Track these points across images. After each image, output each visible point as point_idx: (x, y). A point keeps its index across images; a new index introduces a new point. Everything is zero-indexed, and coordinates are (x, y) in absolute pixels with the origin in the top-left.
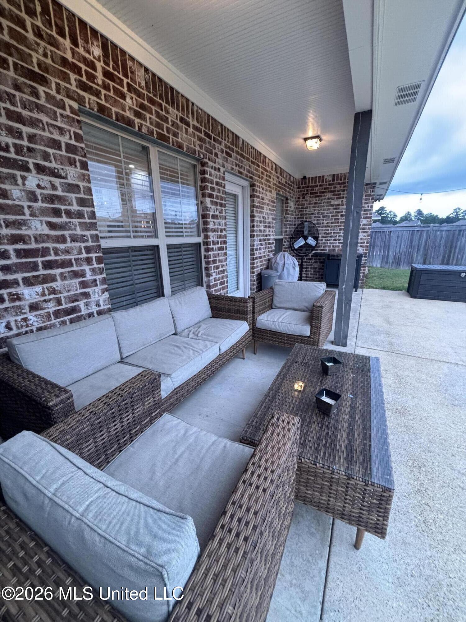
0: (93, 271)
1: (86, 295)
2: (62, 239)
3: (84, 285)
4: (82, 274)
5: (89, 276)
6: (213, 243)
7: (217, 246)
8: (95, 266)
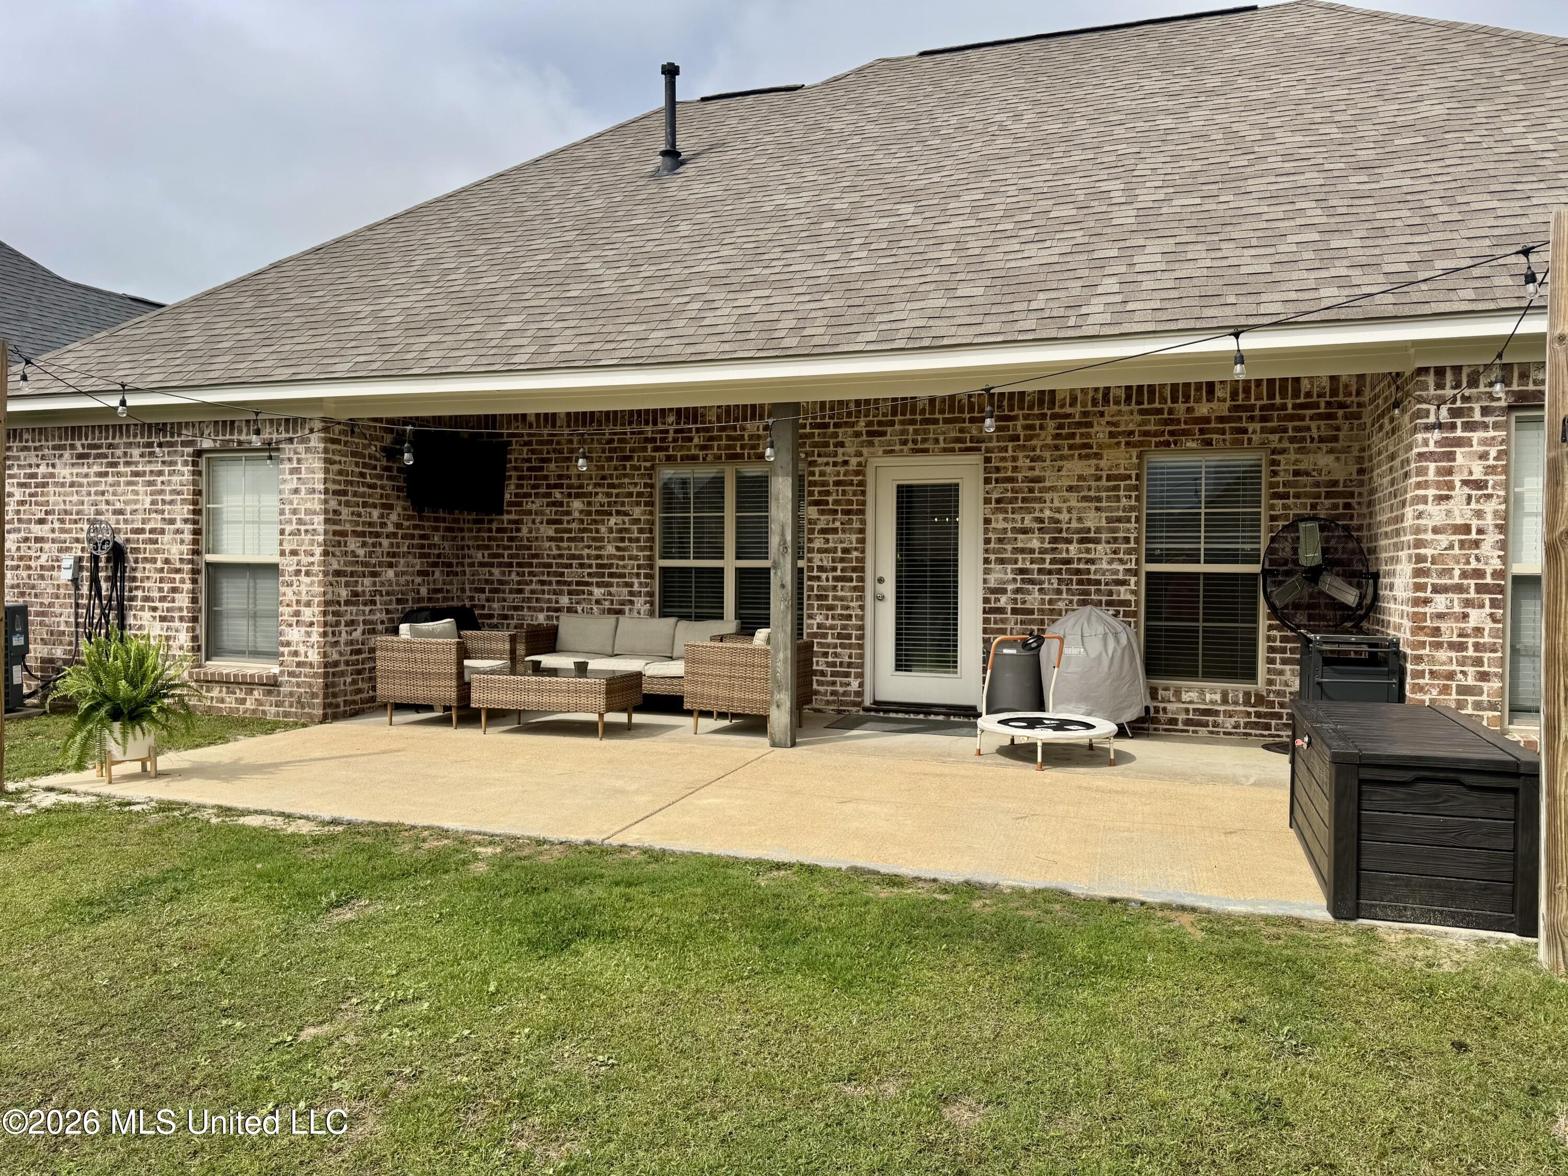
0: (640, 584)
1: (632, 602)
2: (622, 558)
3: (631, 594)
4: (630, 585)
5: (636, 588)
8: (642, 580)
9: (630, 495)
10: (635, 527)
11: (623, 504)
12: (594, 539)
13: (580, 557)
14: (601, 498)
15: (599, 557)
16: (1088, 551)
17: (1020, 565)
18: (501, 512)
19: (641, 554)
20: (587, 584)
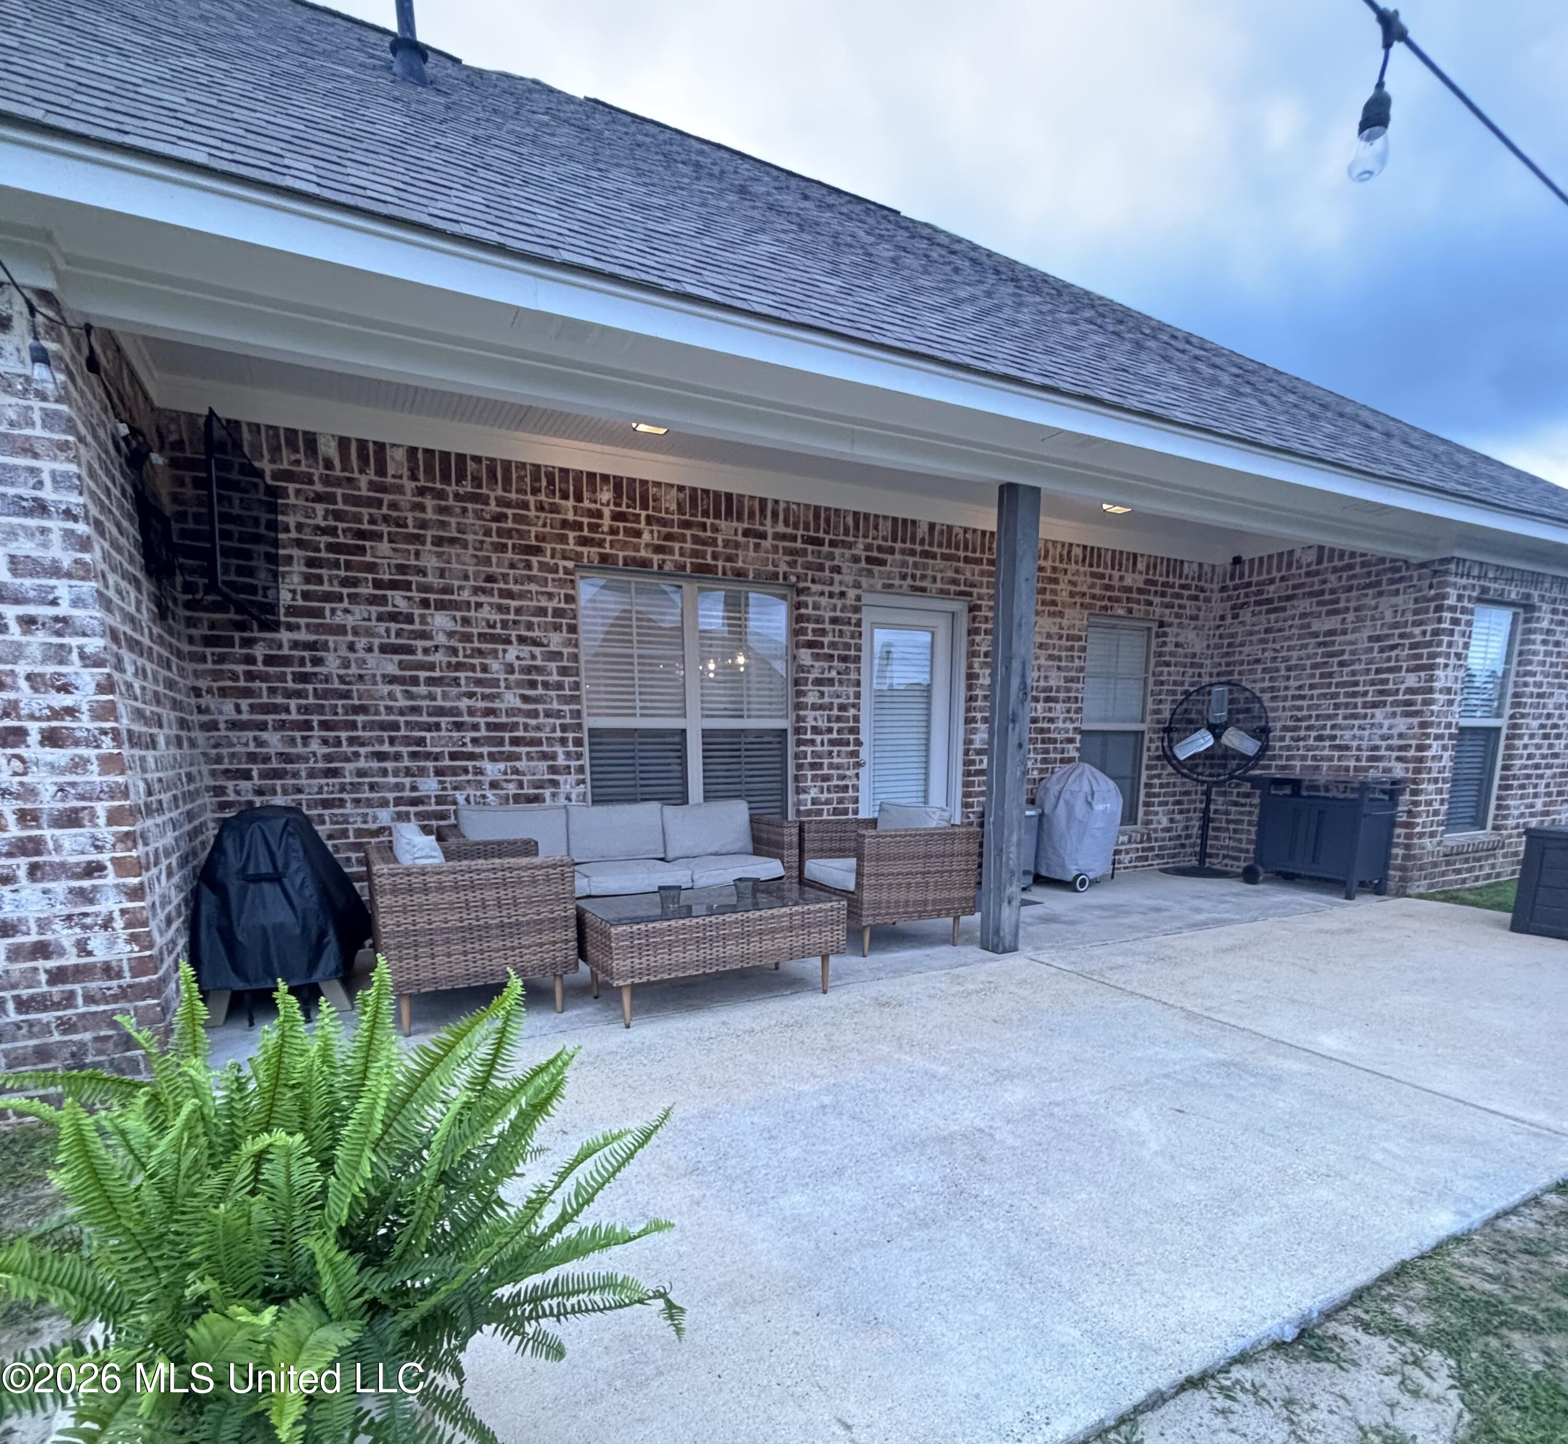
0: (568, 755)
2: (535, 714)
3: (553, 770)
6: (815, 730)
7: (826, 737)
8: (571, 748)
9: (543, 611)
10: (552, 665)
11: (530, 627)
13: (455, 711)
14: (486, 613)
15: (490, 712)
18: (272, 626)
19: (566, 708)
20: (472, 756)
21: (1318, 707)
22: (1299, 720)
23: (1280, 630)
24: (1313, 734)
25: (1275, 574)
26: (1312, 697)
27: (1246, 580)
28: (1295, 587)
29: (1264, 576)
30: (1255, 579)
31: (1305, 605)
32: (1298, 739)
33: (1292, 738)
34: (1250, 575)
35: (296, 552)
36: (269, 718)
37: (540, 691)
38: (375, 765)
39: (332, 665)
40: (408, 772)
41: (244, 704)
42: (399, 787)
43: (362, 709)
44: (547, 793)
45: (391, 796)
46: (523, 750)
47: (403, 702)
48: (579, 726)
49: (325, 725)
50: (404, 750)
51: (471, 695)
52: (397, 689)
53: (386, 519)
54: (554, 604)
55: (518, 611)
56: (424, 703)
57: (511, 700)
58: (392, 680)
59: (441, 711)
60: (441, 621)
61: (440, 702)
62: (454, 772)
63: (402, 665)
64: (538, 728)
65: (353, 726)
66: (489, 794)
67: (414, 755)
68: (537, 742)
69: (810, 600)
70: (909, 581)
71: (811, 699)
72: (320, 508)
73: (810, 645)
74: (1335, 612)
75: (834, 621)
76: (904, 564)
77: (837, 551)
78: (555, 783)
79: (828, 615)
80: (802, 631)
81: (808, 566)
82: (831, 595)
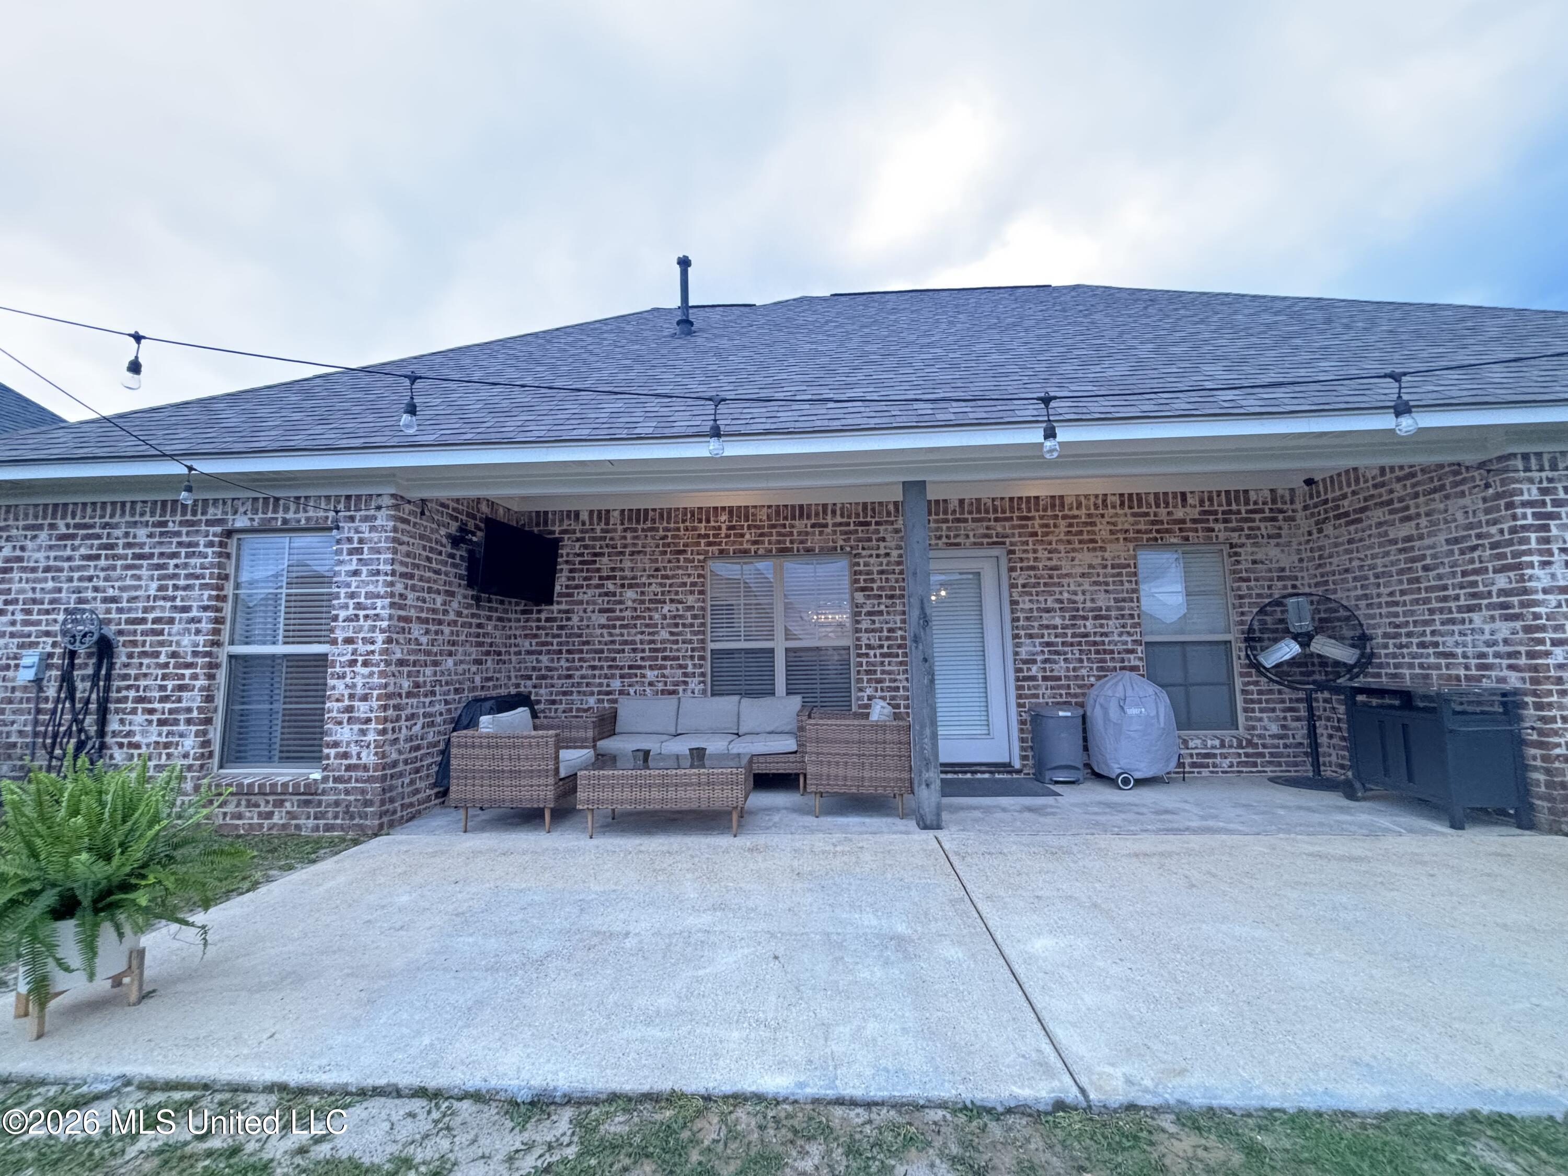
0: (694, 665)
6: (869, 647)
7: (878, 652)
8: (696, 662)
9: (685, 584)
10: (689, 614)
11: (677, 593)
12: (647, 626)
13: (633, 642)
14: (654, 588)
15: (653, 642)
16: (1102, 626)
17: (1046, 639)
18: (551, 602)
19: (695, 638)
20: (640, 667)
21: (1412, 613)
22: (1398, 626)
23: (1361, 540)
24: (1415, 641)
25: (1346, 490)
26: (1405, 604)
27: (1323, 497)
28: (1366, 500)
29: (1338, 493)
30: (1330, 496)
31: (1378, 515)
32: (1401, 646)
33: (1395, 645)
34: (1326, 493)
35: (565, 567)
36: (544, 648)
37: (680, 629)
38: (590, 672)
39: (575, 619)
40: (606, 677)
41: (534, 641)
42: (601, 685)
43: (588, 643)
44: (681, 689)
45: (596, 690)
46: (669, 663)
47: (607, 638)
48: (704, 649)
49: (569, 652)
50: (605, 664)
51: (642, 633)
52: (605, 631)
53: (607, 546)
54: (692, 579)
55: (671, 586)
56: (618, 638)
57: (664, 634)
58: (603, 627)
59: (626, 643)
60: (630, 594)
61: (626, 638)
62: (630, 676)
63: (608, 619)
64: (678, 650)
65: (581, 651)
66: (648, 689)
67: (610, 667)
68: (678, 658)
69: (861, 561)
70: (944, 540)
71: (864, 626)
72: (578, 544)
73: (863, 589)
74: (1409, 519)
75: (882, 572)
76: (938, 529)
77: (881, 528)
78: (686, 683)
79: (875, 569)
80: (857, 581)
81: (859, 540)
82: (878, 556)
